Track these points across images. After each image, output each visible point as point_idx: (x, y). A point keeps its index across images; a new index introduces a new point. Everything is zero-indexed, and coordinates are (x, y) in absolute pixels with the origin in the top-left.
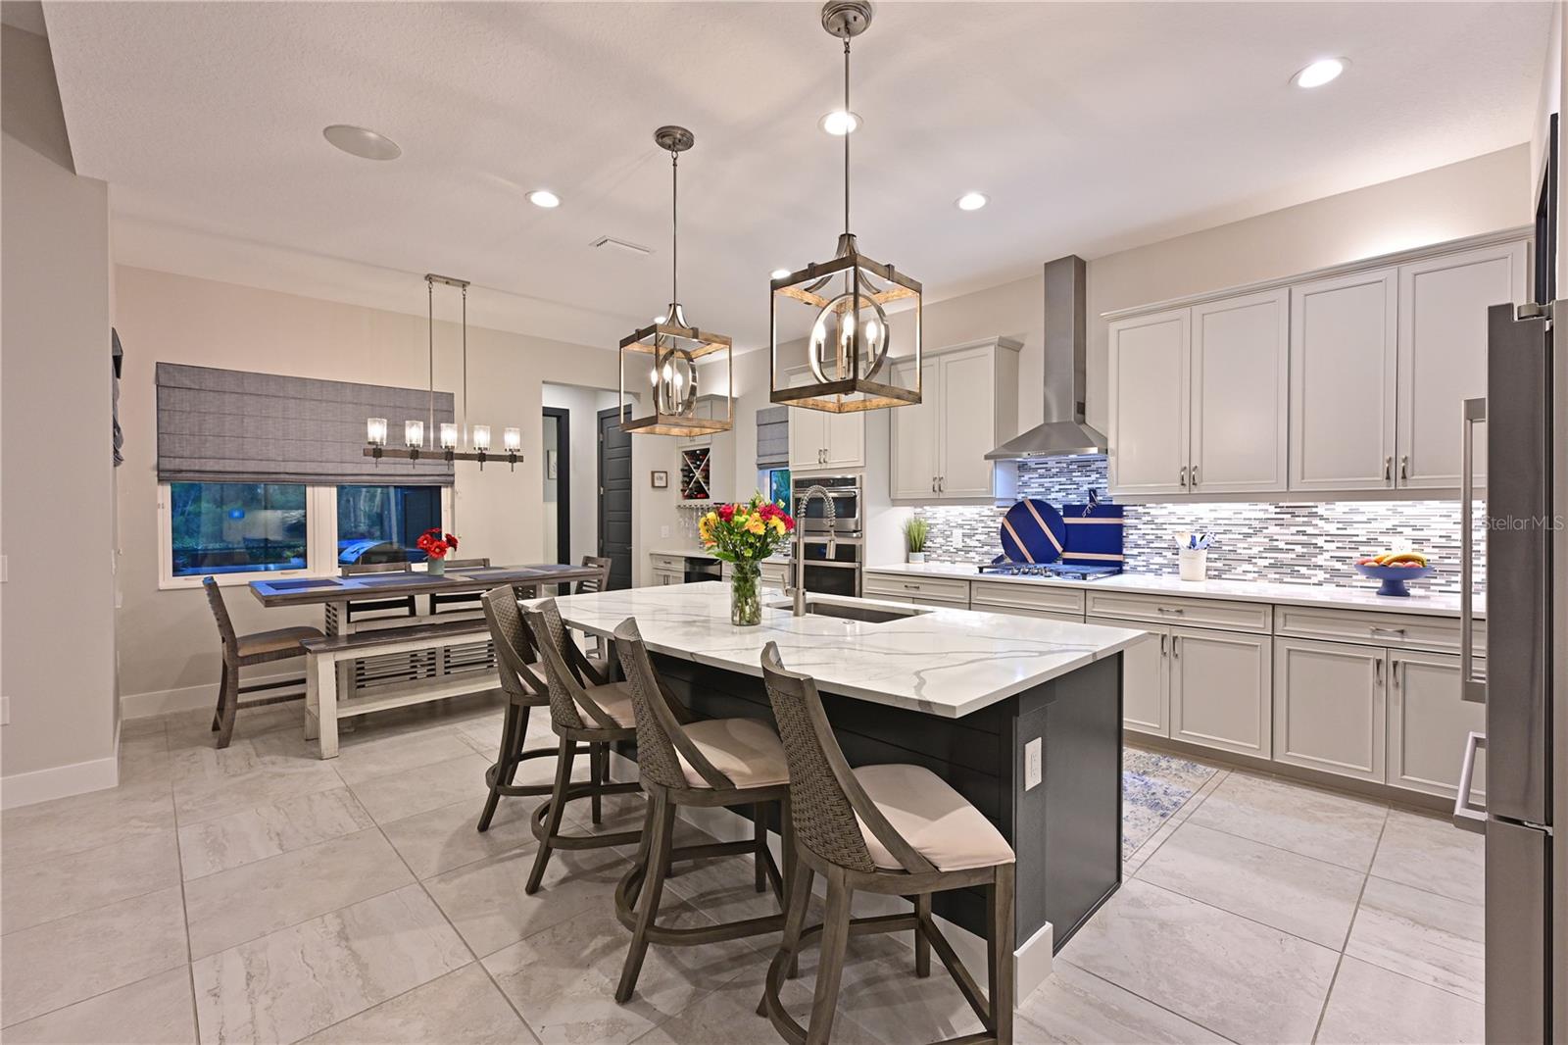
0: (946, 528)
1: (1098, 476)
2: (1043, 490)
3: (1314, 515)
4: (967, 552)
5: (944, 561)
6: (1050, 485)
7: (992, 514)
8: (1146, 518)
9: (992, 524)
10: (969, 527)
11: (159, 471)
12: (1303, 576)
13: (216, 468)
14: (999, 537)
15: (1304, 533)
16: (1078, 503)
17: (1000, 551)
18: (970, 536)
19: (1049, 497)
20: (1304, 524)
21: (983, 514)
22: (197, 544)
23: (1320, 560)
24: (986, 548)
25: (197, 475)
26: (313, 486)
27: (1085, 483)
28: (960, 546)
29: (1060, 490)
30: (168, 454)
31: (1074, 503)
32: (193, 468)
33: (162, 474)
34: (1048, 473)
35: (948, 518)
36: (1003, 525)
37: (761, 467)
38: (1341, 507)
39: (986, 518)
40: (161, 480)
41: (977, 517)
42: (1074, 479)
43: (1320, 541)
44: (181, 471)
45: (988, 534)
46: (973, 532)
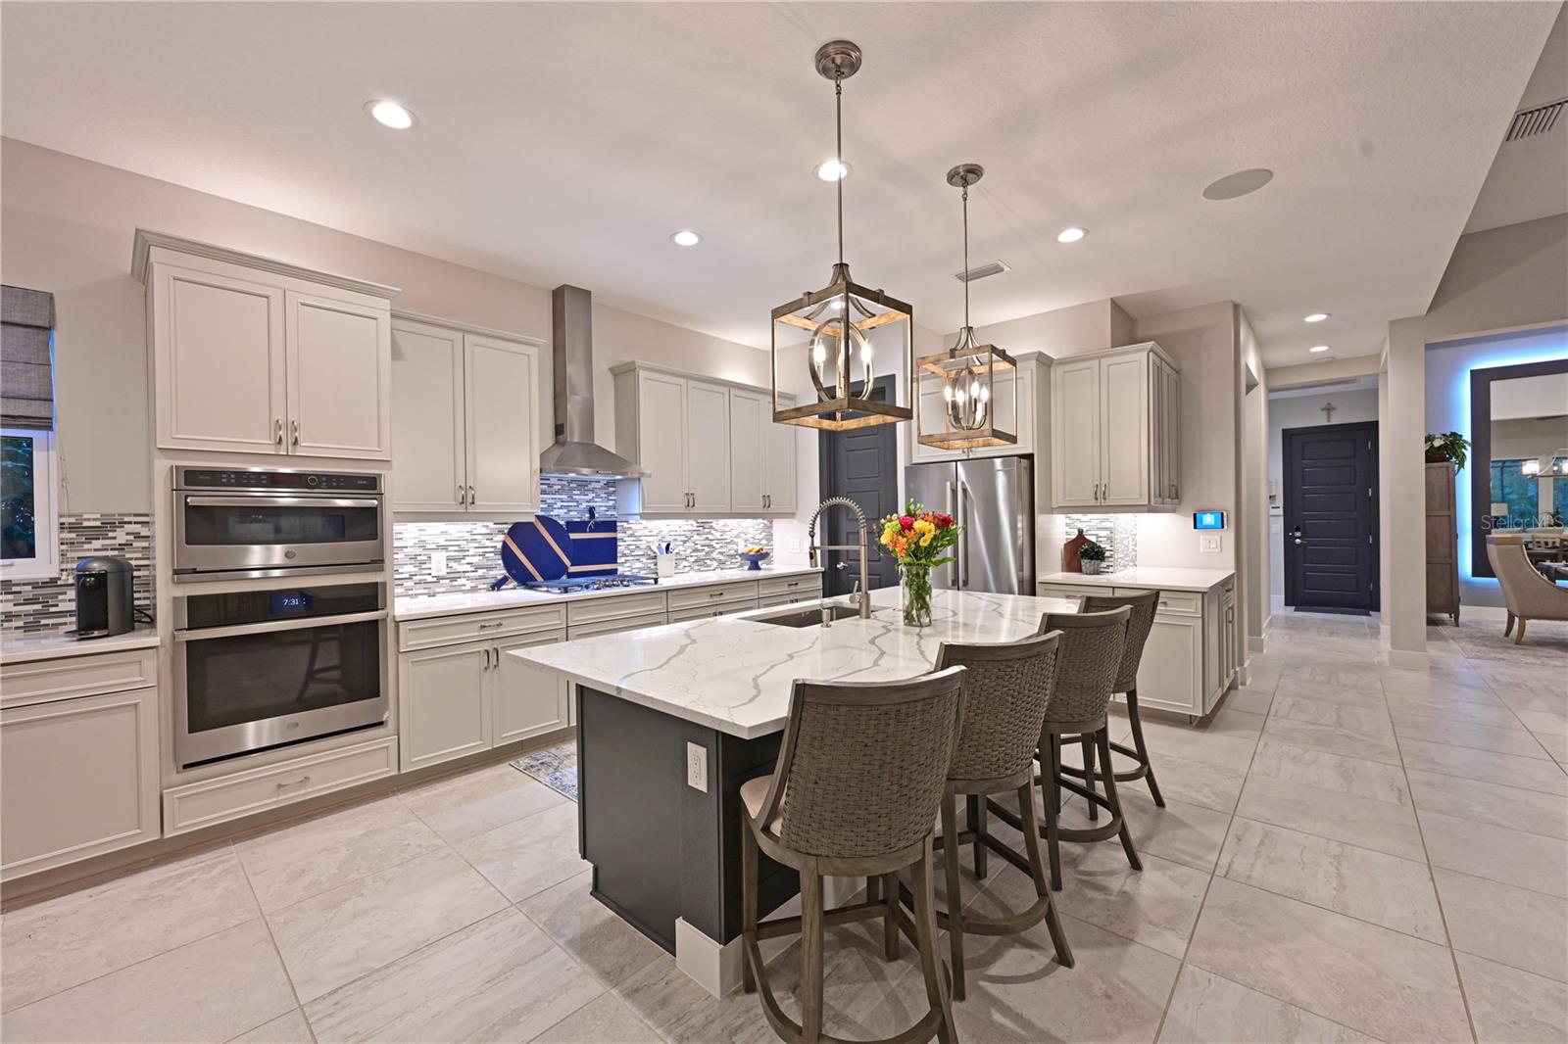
0: (419, 551)
1: (594, 495)
2: (546, 506)
3: (711, 527)
4: (454, 579)
5: (417, 595)
6: (553, 501)
7: (488, 532)
8: (629, 532)
9: (488, 543)
10: (456, 548)
12: (708, 566)
14: (500, 557)
15: (707, 539)
16: (578, 520)
17: (500, 572)
18: (457, 560)
19: (552, 513)
20: (709, 533)
21: (475, 532)
23: (714, 555)
24: (480, 572)
27: (584, 501)
28: (443, 573)
29: (561, 507)
31: (575, 520)
34: (550, 489)
35: (423, 538)
36: (504, 543)
38: (722, 522)
39: (480, 537)
41: (468, 536)
42: (575, 497)
43: (714, 543)
45: (483, 555)
46: (462, 554)
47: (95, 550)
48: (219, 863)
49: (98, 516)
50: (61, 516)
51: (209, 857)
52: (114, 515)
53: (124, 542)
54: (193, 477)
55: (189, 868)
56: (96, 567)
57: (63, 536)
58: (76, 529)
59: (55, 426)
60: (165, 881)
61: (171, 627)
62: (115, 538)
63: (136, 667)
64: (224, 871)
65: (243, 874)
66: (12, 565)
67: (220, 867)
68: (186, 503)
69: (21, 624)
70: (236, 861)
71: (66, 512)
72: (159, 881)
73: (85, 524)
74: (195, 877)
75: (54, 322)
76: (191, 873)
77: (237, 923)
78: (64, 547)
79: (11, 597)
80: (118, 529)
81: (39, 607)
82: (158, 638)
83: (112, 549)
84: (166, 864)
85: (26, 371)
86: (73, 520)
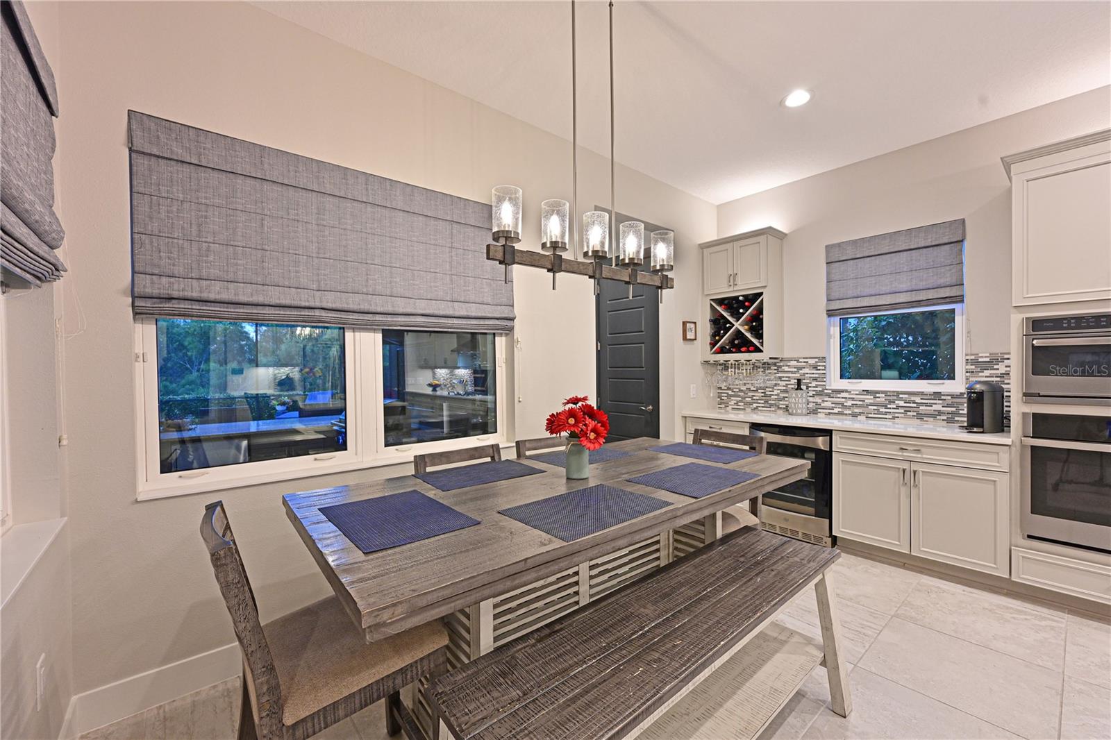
11: (134, 297)
13: (224, 296)
22: (208, 393)
25: (196, 306)
26: (354, 330)
30: (148, 270)
32: (188, 294)
33: (139, 303)
37: (831, 313)
40: (138, 314)
44: (171, 299)
47: (986, 377)
48: (1049, 619)
49: (988, 355)
50: (966, 355)
51: (1044, 611)
52: (998, 354)
53: (1004, 372)
54: (1037, 325)
55: (1027, 610)
56: (978, 387)
57: (967, 367)
58: (977, 364)
59: (965, 299)
60: (1008, 608)
61: (1020, 433)
62: (998, 369)
63: (995, 457)
64: (1050, 626)
65: (1063, 636)
66: (943, 384)
67: (1049, 623)
68: (1033, 345)
69: (945, 418)
70: (1063, 626)
71: (969, 352)
72: (1004, 606)
73: (980, 360)
74: (1028, 617)
75: (965, 236)
76: (1025, 613)
77: (1041, 664)
78: (968, 374)
79: (941, 402)
80: (1000, 363)
81: (954, 409)
82: (1011, 440)
83: (996, 377)
84: (1014, 598)
85: (950, 270)
86: (973, 357)
